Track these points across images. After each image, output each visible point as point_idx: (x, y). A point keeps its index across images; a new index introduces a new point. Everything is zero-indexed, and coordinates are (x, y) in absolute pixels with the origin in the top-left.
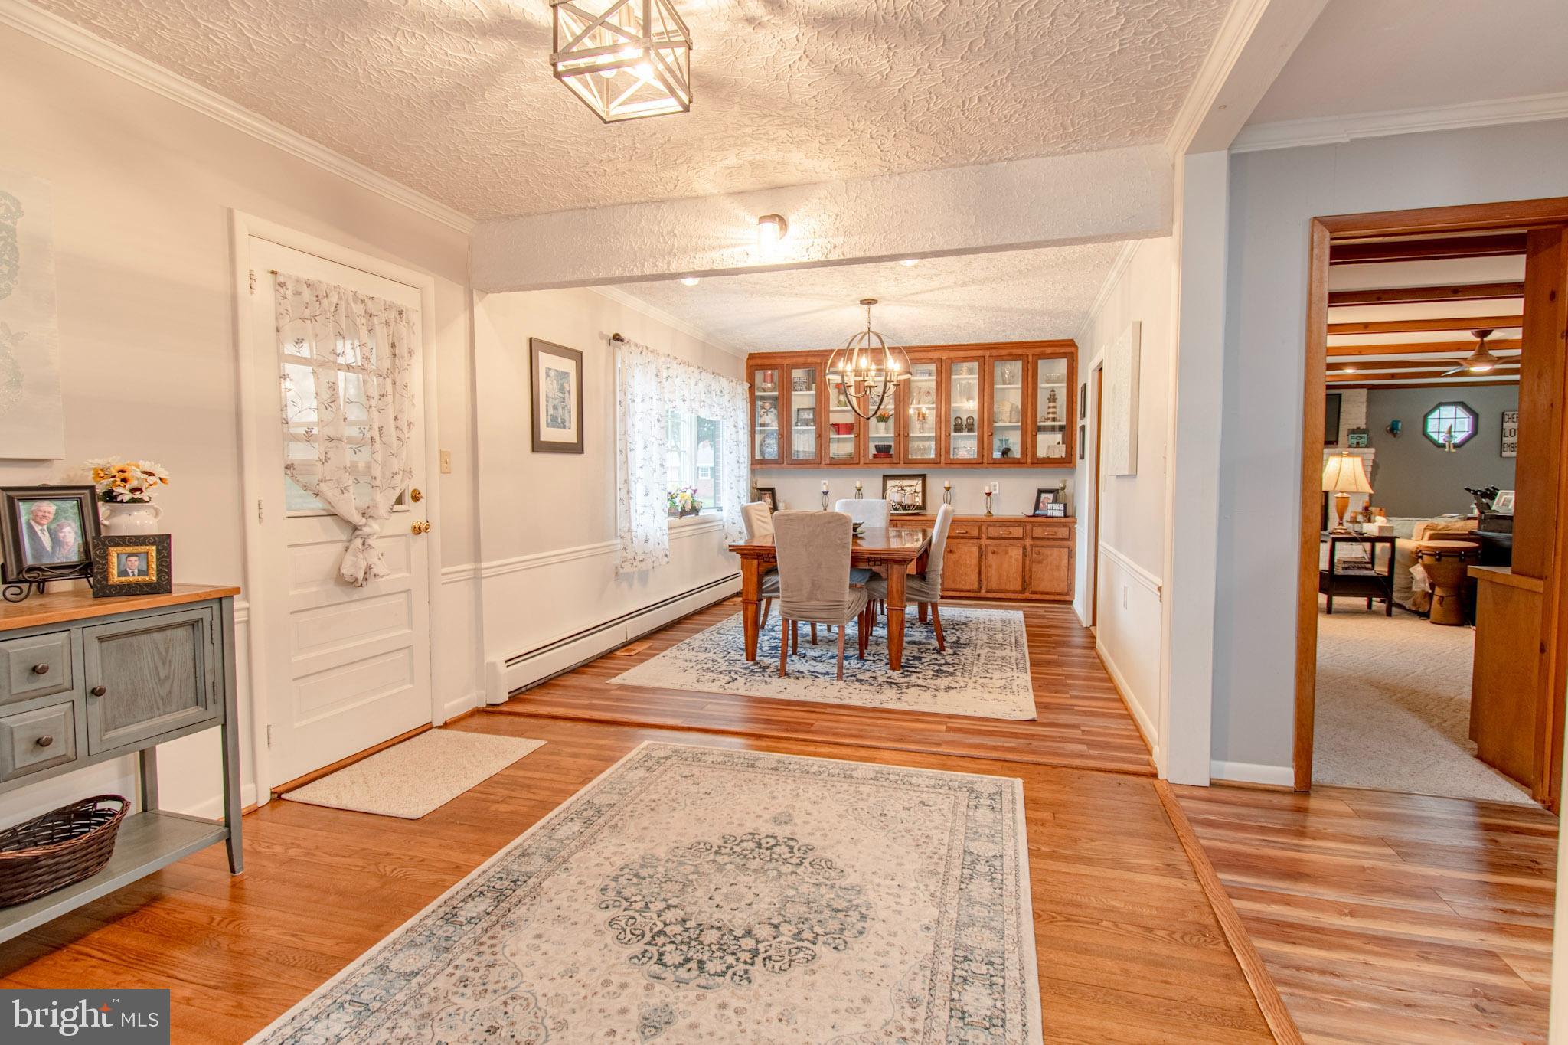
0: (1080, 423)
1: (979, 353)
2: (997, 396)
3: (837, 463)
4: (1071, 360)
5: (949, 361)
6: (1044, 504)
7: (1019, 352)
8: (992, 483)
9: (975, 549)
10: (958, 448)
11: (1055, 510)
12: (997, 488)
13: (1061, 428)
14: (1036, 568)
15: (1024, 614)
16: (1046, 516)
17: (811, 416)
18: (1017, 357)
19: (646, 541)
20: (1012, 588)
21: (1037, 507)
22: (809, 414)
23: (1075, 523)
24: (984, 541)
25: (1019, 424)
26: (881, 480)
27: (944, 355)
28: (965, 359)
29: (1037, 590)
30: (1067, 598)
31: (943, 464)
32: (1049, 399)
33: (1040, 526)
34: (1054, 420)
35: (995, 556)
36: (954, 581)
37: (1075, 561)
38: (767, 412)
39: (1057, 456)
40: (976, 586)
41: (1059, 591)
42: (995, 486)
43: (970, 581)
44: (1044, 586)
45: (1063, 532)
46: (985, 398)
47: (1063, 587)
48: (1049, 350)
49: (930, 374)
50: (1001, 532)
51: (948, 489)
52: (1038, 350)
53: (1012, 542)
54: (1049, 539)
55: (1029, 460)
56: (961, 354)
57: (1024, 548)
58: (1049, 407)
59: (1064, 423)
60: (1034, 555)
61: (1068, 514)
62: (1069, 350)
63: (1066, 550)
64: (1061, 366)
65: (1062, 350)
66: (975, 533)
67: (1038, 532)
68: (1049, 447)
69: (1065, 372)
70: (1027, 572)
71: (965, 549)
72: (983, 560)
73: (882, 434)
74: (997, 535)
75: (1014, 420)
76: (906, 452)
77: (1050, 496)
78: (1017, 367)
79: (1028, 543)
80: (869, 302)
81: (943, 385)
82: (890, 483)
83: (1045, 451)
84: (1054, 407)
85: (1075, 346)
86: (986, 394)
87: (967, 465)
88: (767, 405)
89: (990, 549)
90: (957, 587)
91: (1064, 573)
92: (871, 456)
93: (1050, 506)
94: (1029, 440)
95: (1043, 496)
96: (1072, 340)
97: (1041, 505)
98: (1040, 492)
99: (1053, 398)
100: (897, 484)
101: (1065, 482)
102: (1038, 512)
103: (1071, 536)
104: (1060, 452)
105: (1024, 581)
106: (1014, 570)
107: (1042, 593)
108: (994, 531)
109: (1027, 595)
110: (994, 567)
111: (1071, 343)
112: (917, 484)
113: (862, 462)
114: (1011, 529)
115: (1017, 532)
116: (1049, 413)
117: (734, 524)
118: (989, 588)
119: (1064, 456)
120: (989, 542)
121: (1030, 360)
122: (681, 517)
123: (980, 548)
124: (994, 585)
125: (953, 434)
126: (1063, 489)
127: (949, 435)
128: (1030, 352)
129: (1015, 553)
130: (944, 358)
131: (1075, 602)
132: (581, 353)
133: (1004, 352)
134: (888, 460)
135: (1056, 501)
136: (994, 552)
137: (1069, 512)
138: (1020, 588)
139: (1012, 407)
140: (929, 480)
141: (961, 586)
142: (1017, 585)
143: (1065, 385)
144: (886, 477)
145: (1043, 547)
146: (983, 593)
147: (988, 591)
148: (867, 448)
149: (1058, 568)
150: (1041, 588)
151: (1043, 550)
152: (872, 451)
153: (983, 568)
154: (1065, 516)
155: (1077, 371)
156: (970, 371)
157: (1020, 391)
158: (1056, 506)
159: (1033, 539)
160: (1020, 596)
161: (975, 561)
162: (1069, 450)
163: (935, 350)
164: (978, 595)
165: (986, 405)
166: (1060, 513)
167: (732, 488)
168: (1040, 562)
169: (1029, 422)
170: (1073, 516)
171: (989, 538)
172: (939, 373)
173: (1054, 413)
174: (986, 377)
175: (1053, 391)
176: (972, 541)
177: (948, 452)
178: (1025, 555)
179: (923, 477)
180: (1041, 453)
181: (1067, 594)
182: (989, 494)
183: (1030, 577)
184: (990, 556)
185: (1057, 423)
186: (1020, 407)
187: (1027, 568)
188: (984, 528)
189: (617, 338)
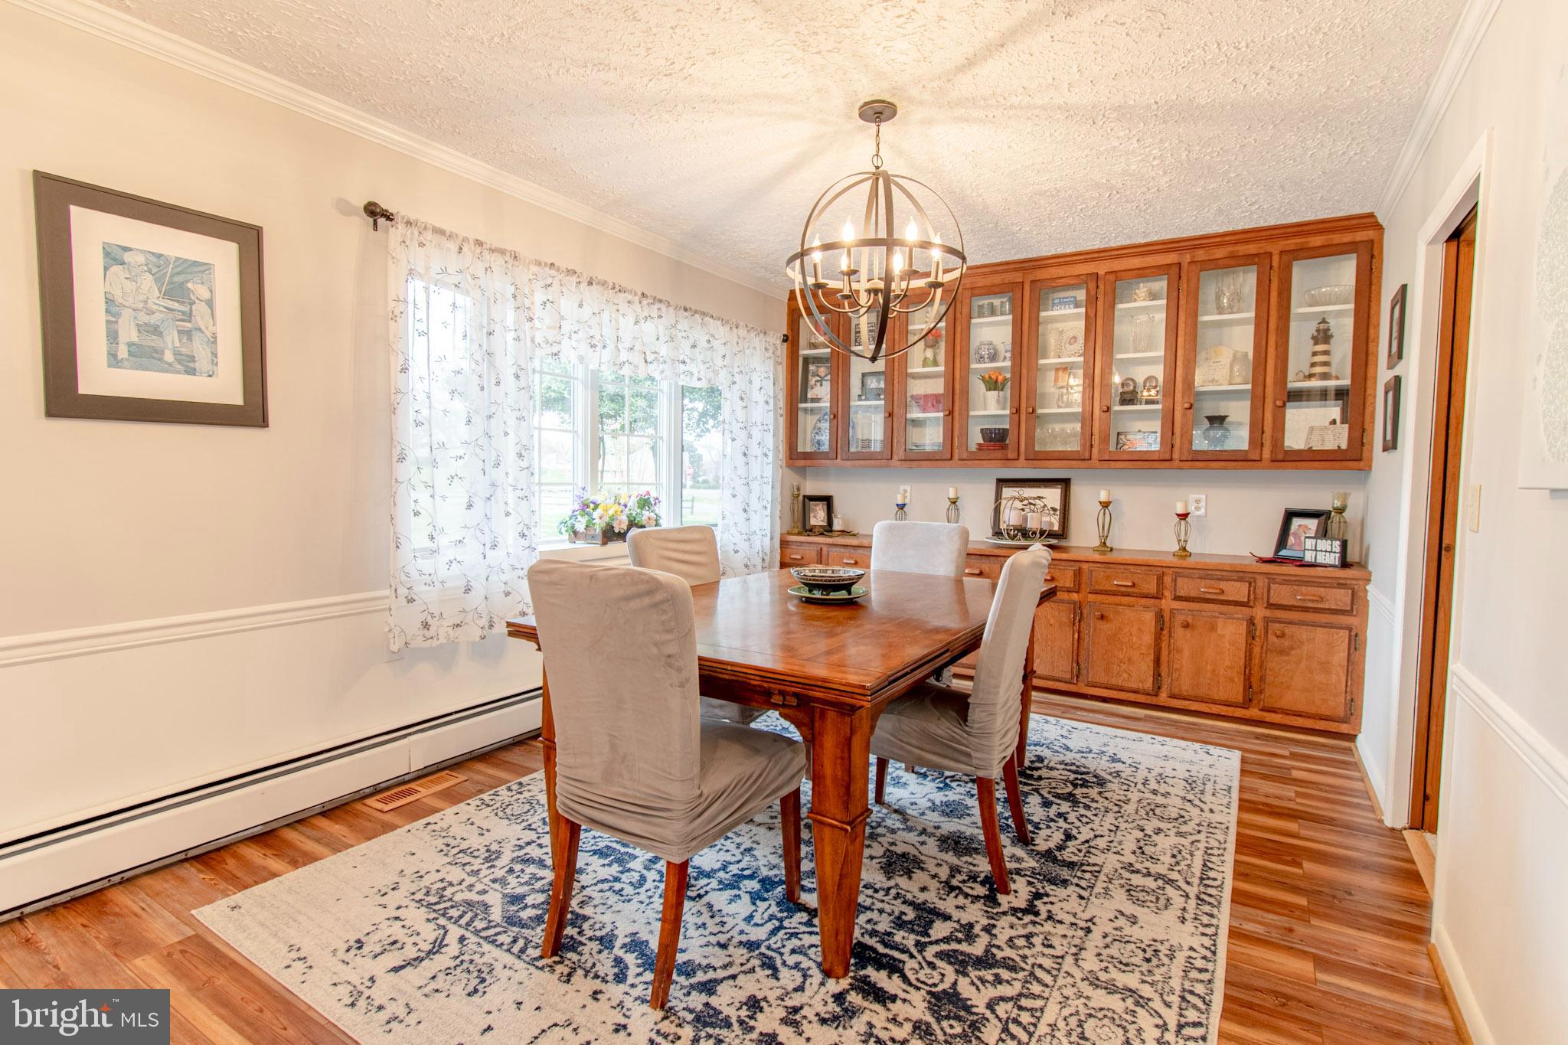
0: (1384, 375)
1: (1171, 258)
2: (1206, 336)
3: (921, 460)
4: (1367, 258)
5: (1111, 278)
6: (1295, 534)
7: (1252, 248)
8: (1193, 497)
9: (1149, 617)
10: (1125, 433)
11: (1326, 553)
12: (1203, 504)
13: (1341, 394)
14: (1274, 663)
15: (1243, 761)
16: (1300, 563)
17: (882, 385)
18: (1247, 260)
19: (468, 590)
20: (1222, 695)
21: (1282, 542)
22: (879, 382)
23: (1368, 580)
24: (1167, 604)
25: (1249, 387)
26: (993, 486)
27: (1102, 268)
28: (1143, 273)
29: (1278, 705)
30: (1344, 728)
31: (1094, 462)
32: (1313, 338)
33: (1286, 582)
34: (1325, 376)
35: (1188, 633)
36: (1108, 670)
37: (1364, 656)
38: (821, 381)
39: (1330, 446)
40: (1148, 684)
41: (1325, 711)
42: (1198, 501)
43: (1140, 675)
44: (1292, 699)
45: (1339, 598)
46: (1180, 340)
47: (1335, 705)
48: (1317, 241)
49: (1077, 306)
50: (1203, 588)
51: (1105, 505)
52: (1292, 243)
53: (1224, 608)
54: (1306, 609)
55: (1267, 454)
56: (1136, 262)
57: (1251, 622)
58: (1315, 354)
59: (1346, 382)
60: (1272, 638)
61: (1349, 559)
62: (1360, 236)
63: (1345, 634)
64: (1345, 272)
65: (1347, 238)
66: (1151, 587)
67: (1282, 594)
68: (1312, 429)
69: (1353, 282)
70: (1255, 670)
71: (1129, 614)
72: (1165, 638)
73: (993, 409)
74: (1193, 594)
75: (1239, 380)
76: (1031, 439)
77: (1312, 524)
78: (1247, 281)
79: (1260, 612)
80: (878, 112)
81: (1100, 322)
82: (1008, 492)
83: (1304, 436)
84: (1326, 353)
85: (1378, 227)
86: (1181, 332)
87: (1143, 462)
88: (822, 371)
89: (1180, 619)
90: (1114, 681)
91: (1338, 677)
92: (973, 447)
93: (1309, 544)
94: (1268, 417)
95: (1296, 522)
96: (1371, 215)
97: (1291, 540)
98: (1290, 515)
99: (1323, 336)
100: (1016, 494)
101: (1345, 496)
102: (1283, 553)
103: (1357, 605)
104: (1338, 438)
105: (1248, 686)
106: (1228, 663)
107: (1287, 712)
108: (1185, 587)
109: (1254, 712)
110: (1186, 653)
111: (1369, 222)
112: (1052, 496)
113: (956, 456)
114: (1223, 585)
115: (1237, 591)
116: (1313, 365)
117: (736, 552)
118: (1176, 691)
119: (1344, 446)
120: (1177, 605)
121: (1275, 263)
122: (604, 544)
123: (1159, 616)
124: (1185, 686)
125: (1117, 408)
126: (1341, 510)
127: (1108, 409)
128: (1275, 248)
129: (1231, 632)
130: (1101, 272)
131: (1360, 738)
132: (258, 232)
133: (1220, 253)
134: (999, 454)
135: (1324, 533)
136: (1186, 626)
137: (1353, 556)
138: (1240, 699)
139: (1235, 357)
140: (1076, 489)
141: (1119, 682)
142: (1236, 693)
143: (1352, 306)
144: (1002, 482)
145: (1290, 623)
146: (1163, 698)
147: (1172, 696)
148: (965, 434)
149: (1325, 667)
150: (1285, 703)
151: (1289, 630)
152: (976, 438)
153: (1164, 653)
154: (1345, 564)
155: (1380, 278)
156: (1153, 296)
157: (1251, 328)
158: (1324, 544)
159: (1271, 606)
160: (1239, 713)
161: (1148, 639)
162: (1358, 434)
163: (1086, 261)
164: (1153, 701)
165: (1180, 353)
166: (1333, 559)
167: (734, 496)
168: (1282, 652)
169: (1270, 380)
170: (1362, 565)
171: (1177, 598)
172: (1092, 301)
173: (1326, 364)
174: (1182, 302)
175: (1324, 321)
176: (1143, 601)
177: (1105, 439)
178: (1251, 635)
179: (1065, 483)
180: (1294, 440)
181: (1344, 721)
182: (1184, 516)
183: (1262, 679)
184: (1179, 632)
185: (1332, 383)
186: (1251, 356)
187: (1256, 661)
188: (1168, 580)
189: (374, 212)
